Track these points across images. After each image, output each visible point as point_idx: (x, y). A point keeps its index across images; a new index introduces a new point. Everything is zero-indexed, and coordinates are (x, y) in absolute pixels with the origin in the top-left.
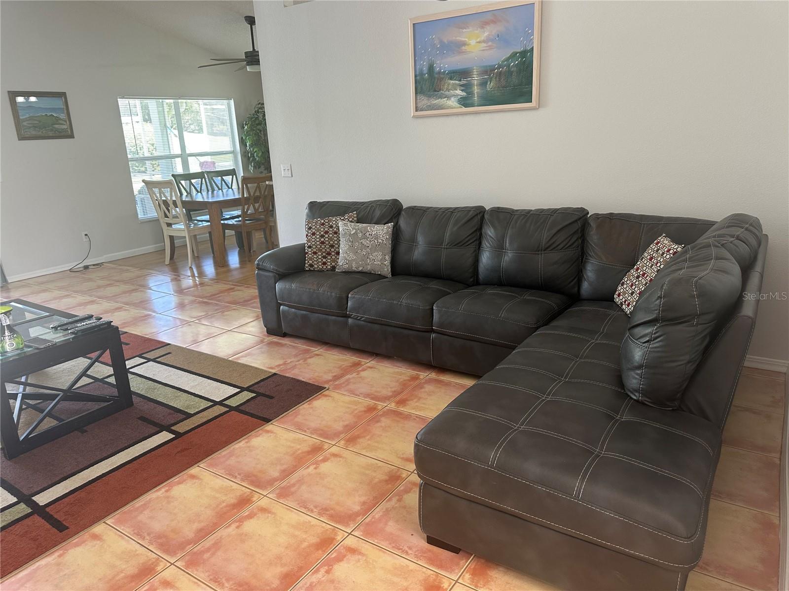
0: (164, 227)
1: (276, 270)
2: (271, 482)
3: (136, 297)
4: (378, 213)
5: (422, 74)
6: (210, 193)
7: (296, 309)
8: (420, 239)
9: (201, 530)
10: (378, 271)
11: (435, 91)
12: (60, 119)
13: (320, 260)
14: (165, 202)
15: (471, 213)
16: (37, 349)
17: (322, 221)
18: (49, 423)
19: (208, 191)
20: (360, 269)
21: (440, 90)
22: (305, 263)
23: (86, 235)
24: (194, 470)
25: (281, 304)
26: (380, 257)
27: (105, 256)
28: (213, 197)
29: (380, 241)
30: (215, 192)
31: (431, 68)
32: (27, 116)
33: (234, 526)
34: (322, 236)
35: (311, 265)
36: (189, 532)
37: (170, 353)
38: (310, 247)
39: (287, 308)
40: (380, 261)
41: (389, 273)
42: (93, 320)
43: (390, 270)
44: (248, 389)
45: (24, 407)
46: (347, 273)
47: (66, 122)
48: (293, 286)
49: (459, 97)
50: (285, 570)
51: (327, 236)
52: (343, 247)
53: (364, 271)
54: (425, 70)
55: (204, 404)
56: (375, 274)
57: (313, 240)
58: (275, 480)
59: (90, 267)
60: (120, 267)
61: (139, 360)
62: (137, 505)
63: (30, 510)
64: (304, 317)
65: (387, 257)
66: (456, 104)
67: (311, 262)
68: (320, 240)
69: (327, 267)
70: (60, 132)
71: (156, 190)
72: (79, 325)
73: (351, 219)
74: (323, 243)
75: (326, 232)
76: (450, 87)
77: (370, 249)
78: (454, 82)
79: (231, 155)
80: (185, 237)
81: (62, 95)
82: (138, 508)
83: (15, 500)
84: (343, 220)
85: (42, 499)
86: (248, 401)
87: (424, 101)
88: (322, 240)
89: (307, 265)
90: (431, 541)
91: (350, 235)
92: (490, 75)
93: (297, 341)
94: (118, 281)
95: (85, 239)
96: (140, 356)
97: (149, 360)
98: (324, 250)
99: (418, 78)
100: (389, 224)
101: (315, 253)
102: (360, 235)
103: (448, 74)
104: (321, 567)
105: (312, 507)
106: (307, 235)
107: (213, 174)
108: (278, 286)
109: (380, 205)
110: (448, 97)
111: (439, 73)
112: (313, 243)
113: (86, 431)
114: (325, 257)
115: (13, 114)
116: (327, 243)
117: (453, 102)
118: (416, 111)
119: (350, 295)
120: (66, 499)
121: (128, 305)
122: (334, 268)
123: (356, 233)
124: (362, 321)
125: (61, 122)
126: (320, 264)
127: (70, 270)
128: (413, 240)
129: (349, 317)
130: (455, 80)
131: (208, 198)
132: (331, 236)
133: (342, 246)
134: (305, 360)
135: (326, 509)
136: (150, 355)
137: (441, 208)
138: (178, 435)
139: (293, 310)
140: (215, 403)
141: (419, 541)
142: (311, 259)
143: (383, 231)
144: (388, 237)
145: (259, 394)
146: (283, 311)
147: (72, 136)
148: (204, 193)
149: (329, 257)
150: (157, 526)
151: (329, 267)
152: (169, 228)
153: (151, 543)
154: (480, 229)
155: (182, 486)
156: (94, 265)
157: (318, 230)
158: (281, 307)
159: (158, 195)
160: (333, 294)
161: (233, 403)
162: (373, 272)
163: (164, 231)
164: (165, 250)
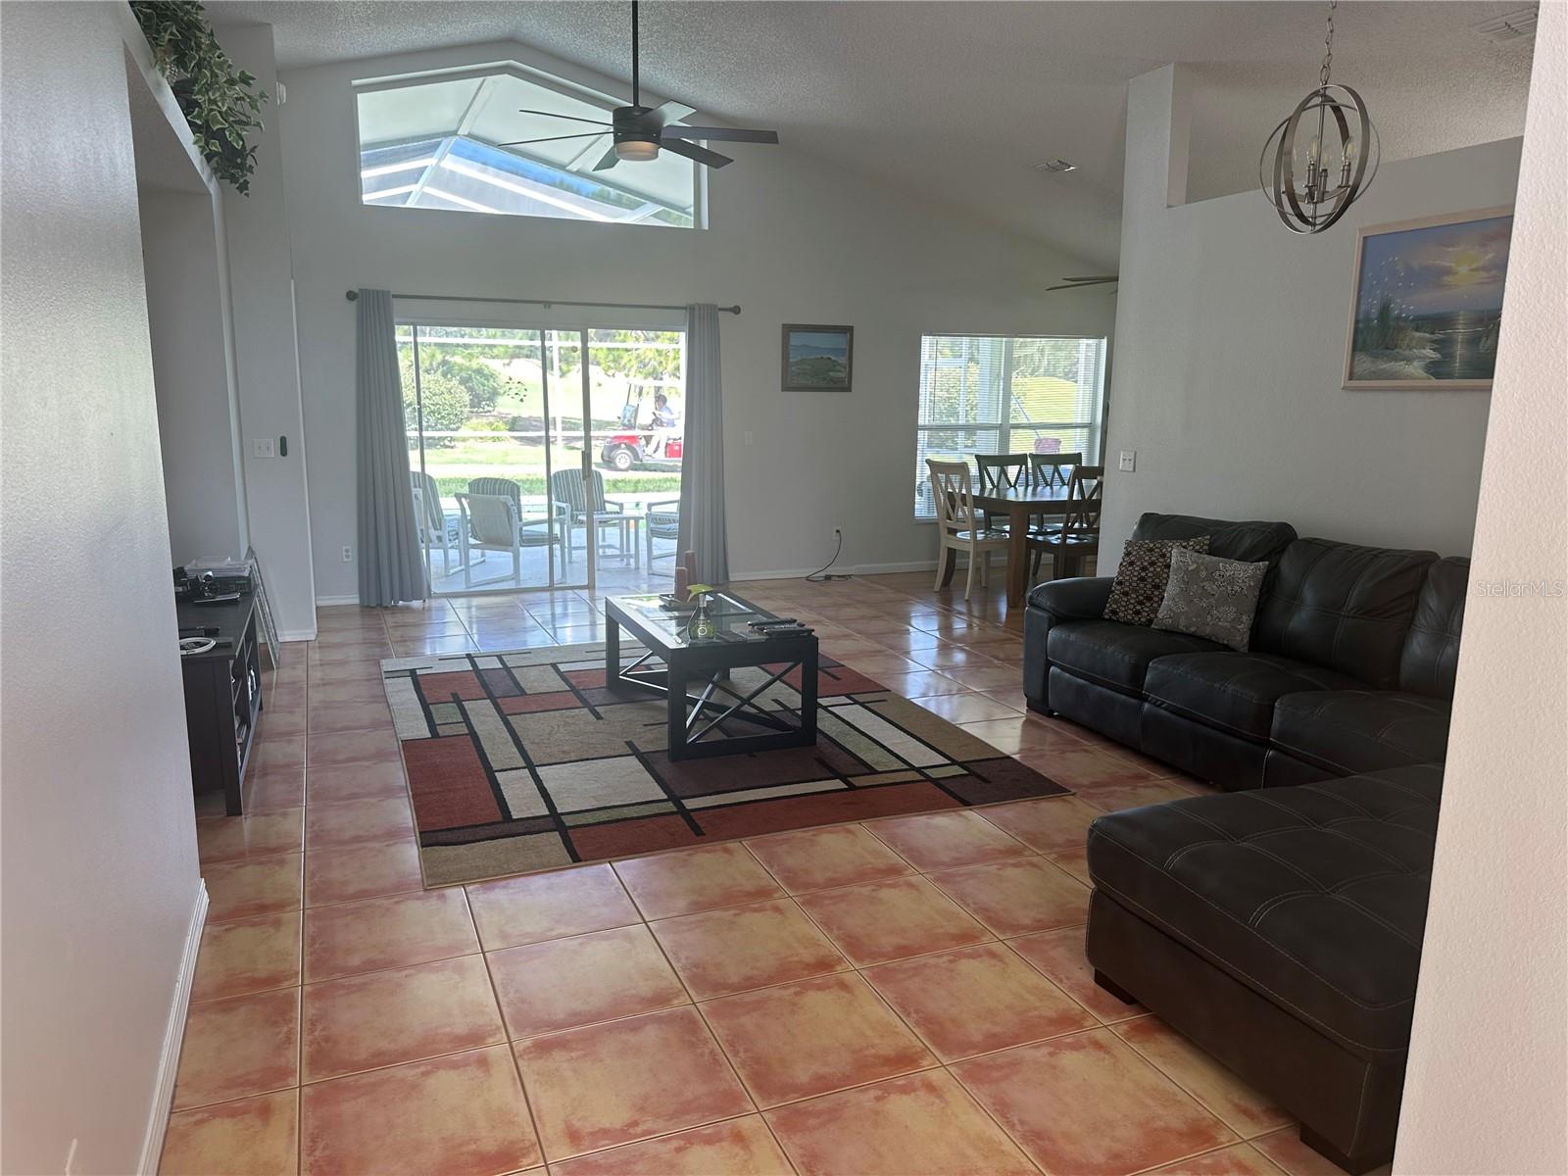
0: (944, 533)
1: (1054, 610)
2: (937, 864)
3: (877, 626)
4: (1247, 542)
5: (1368, 320)
6: (1030, 489)
7: (1072, 675)
8: (1309, 595)
9: (832, 880)
10: (1223, 640)
11: (1387, 348)
12: (839, 365)
13: (1131, 606)
14: (951, 496)
15: (1407, 560)
16: (728, 642)
17: (1151, 545)
18: (717, 736)
19: (1027, 486)
20: (1193, 629)
21: (1396, 347)
22: (1105, 607)
23: (838, 531)
24: (853, 826)
25: (1052, 665)
26: (1231, 616)
27: (857, 566)
28: (1034, 493)
29: (1236, 588)
30: (1039, 488)
31: (1385, 310)
32: (799, 358)
33: (870, 888)
34: (1144, 569)
35: (1114, 612)
36: (820, 877)
37: (885, 700)
38: (1120, 583)
39: (1059, 670)
40: (1232, 623)
41: (1244, 646)
42: (795, 625)
43: (1246, 640)
44: (962, 765)
45: (701, 717)
46: (1169, 632)
47: (845, 368)
48: (1073, 637)
49: (1428, 361)
50: (904, 942)
51: (1152, 569)
52: (1171, 590)
53: (1199, 633)
54: (1374, 312)
55: (899, 765)
56: (1218, 643)
57: (1128, 573)
58: (942, 864)
59: (833, 578)
60: (872, 585)
61: (844, 700)
62: (779, 838)
63: (675, 810)
64: (1080, 689)
65: (1244, 618)
66: (1421, 373)
67: (1115, 606)
68: (1139, 574)
69: (1139, 619)
70: (835, 383)
71: (942, 476)
72: (777, 627)
73: (1197, 547)
74: (1142, 579)
75: (1153, 564)
76: (1414, 343)
77: (1216, 601)
78: (1422, 334)
79: (1085, 431)
80: (968, 553)
81: (848, 330)
82: (778, 841)
83: (666, 797)
84: (1184, 547)
85: (690, 804)
86: (954, 777)
87: (1365, 363)
88: (1143, 574)
89: (1107, 611)
90: (1100, 979)
91: (1186, 572)
92: (1487, 326)
93: (1067, 726)
94: (859, 602)
95: (836, 537)
96: (848, 696)
97: (856, 702)
98: (1142, 592)
99: (1361, 325)
100: (1261, 563)
101: (1126, 594)
102: (1203, 574)
103: (1412, 321)
104: (947, 955)
105: (970, 902)
106: (1121, 564)
107: (1040, 459)
108: (1052, 634)
109: (1254, 529)
110: (1409, 360)
111: (1398, 318)
112: (1127, 578)
113: (754, 756)
114: (1140, 603)
115: (783, 354)
116: (1150, 580)
117: (1415, 369)
118: (1350, 379)
119: (1151, 664)
120: (711, 811)
121: (859, 633)
122: (1151, 621)
123: (1197, 571)
124: (1164, 709)
125: (838, 368)
126: (1131, 612)
127: (807, 578)
128: (1295, 598)
129: (1145, 699)
130: (1425, 332)
131: (1025, 495)
132: (1158, 570)
133: (1169, 587)
134: (1064, 752)
135: (987, 910)
136: (860, 698)
137: (1361, 547)
138: (852, 787)
139: (1067, 675)
140: (912, 768)
141: (1085, 975)
142: (1116, 602)
143: (1244, 574)
144: (1252, 584)
145: (972, 773)
146: (1053, 674)
147: (848, 389)
148: (1021, 490)
149: (1148, 604)
150: (790, 861)
151: (1143, 620)
152: (950, 536)
153: (777, 873)
154: (1416, 593)
155: (832, 836)
156: (838, 576)
157: (1140, 558)
158: (1052, 668)
159: (943, 485)
160: (1126, 658)
161: (934, 774)
162: (1213, 639)
163: (942, 538)
164: (937, 571)
